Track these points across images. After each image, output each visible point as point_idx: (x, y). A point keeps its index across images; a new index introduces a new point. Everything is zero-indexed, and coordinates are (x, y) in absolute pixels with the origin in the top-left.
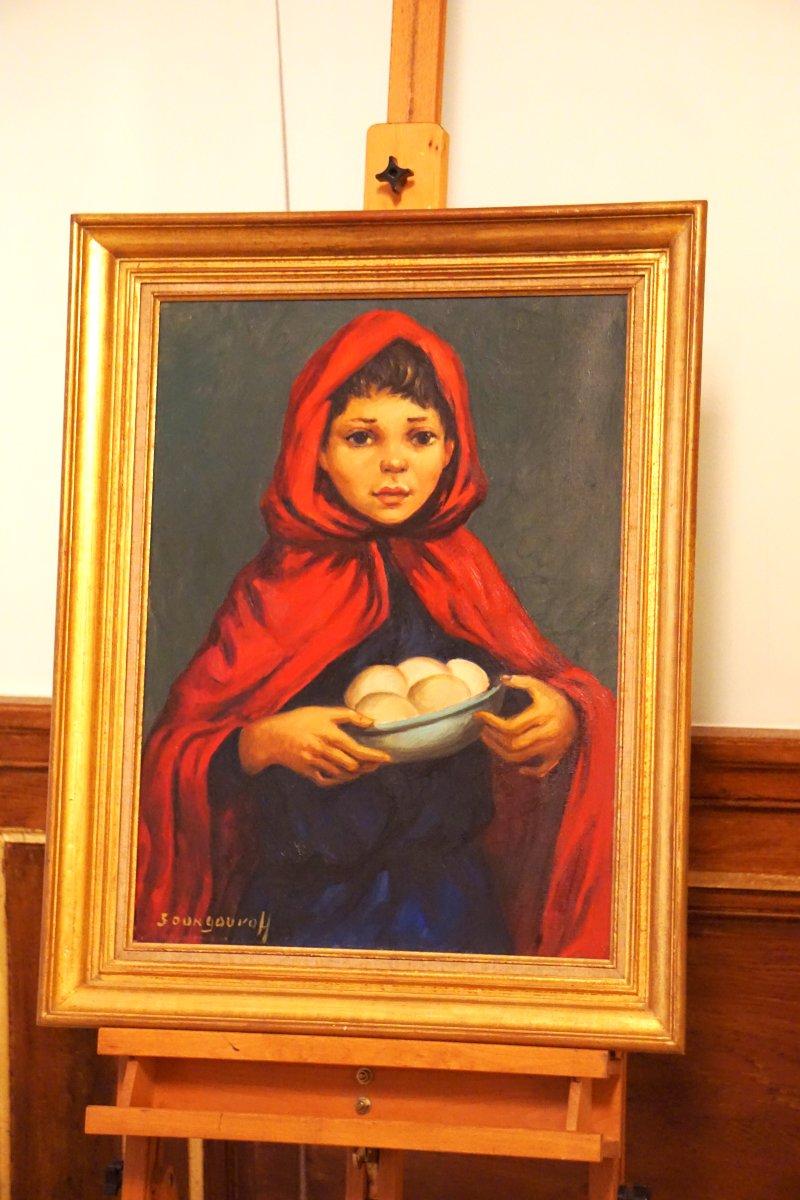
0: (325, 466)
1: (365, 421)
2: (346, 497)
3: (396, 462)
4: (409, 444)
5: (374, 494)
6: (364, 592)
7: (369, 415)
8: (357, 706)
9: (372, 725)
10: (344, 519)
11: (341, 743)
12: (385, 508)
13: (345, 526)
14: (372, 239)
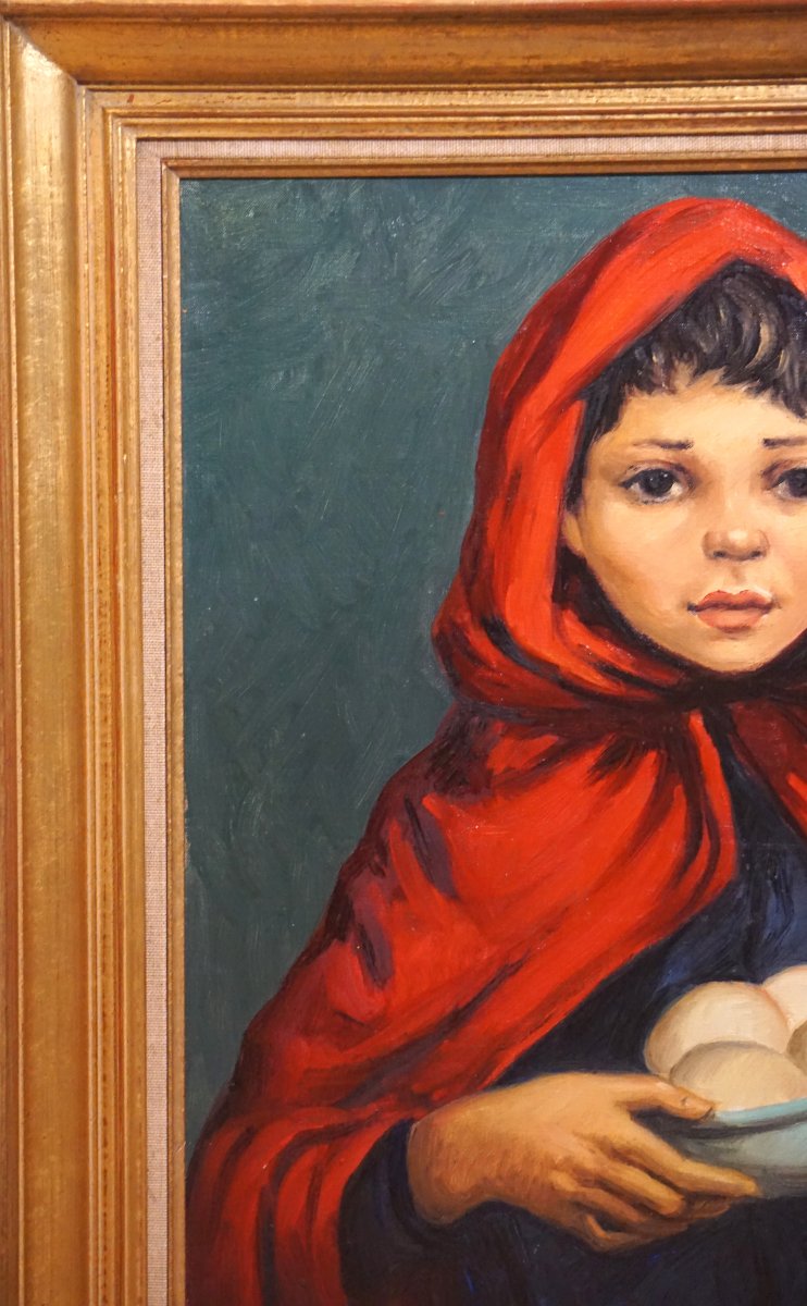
0: (577, 544)
1: (666, 445)
2: (631, 614)
3: (739, 537)
4: (768, 495)
5: (692, 608)
6: (678, 819)
7: (675, 436)
8: (673, 1071)
9: (709, 1115)
10: (626, 662)
11: (640, 1153)
12: (718, 638)
13: (627, 678)
14: (690, 47)
